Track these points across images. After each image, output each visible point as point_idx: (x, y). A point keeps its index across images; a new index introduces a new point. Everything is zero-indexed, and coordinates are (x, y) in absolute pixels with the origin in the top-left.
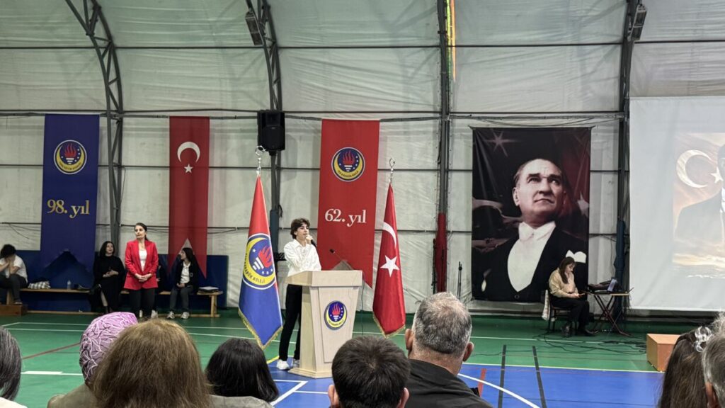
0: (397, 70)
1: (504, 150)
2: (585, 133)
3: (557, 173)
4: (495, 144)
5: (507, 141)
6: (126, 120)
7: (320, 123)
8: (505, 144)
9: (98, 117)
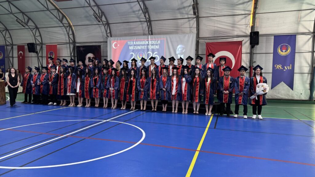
0: (62, 32)
1: (83, 52)
2: (99, 46)
3: (94, 57)
4: (80, 50)
5: (83, 49)
6: (14, 46)
7: (45, 46)
8: (83, 50)
9: (4, 46)
